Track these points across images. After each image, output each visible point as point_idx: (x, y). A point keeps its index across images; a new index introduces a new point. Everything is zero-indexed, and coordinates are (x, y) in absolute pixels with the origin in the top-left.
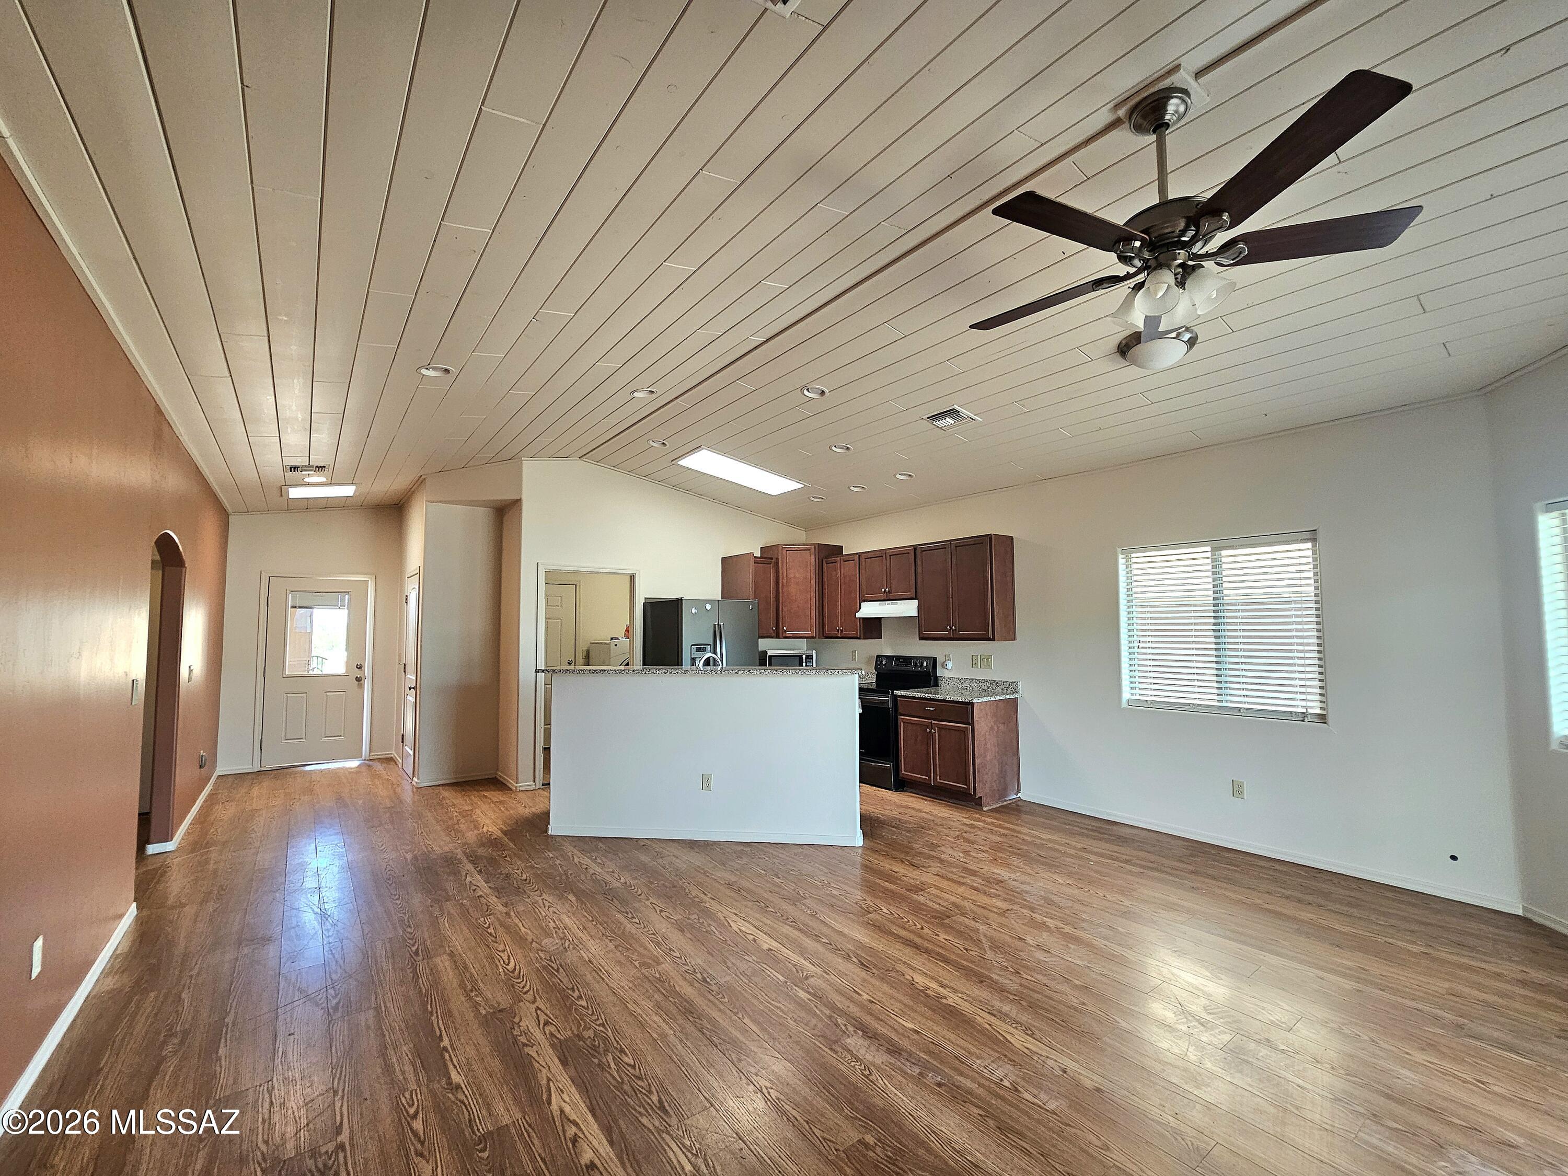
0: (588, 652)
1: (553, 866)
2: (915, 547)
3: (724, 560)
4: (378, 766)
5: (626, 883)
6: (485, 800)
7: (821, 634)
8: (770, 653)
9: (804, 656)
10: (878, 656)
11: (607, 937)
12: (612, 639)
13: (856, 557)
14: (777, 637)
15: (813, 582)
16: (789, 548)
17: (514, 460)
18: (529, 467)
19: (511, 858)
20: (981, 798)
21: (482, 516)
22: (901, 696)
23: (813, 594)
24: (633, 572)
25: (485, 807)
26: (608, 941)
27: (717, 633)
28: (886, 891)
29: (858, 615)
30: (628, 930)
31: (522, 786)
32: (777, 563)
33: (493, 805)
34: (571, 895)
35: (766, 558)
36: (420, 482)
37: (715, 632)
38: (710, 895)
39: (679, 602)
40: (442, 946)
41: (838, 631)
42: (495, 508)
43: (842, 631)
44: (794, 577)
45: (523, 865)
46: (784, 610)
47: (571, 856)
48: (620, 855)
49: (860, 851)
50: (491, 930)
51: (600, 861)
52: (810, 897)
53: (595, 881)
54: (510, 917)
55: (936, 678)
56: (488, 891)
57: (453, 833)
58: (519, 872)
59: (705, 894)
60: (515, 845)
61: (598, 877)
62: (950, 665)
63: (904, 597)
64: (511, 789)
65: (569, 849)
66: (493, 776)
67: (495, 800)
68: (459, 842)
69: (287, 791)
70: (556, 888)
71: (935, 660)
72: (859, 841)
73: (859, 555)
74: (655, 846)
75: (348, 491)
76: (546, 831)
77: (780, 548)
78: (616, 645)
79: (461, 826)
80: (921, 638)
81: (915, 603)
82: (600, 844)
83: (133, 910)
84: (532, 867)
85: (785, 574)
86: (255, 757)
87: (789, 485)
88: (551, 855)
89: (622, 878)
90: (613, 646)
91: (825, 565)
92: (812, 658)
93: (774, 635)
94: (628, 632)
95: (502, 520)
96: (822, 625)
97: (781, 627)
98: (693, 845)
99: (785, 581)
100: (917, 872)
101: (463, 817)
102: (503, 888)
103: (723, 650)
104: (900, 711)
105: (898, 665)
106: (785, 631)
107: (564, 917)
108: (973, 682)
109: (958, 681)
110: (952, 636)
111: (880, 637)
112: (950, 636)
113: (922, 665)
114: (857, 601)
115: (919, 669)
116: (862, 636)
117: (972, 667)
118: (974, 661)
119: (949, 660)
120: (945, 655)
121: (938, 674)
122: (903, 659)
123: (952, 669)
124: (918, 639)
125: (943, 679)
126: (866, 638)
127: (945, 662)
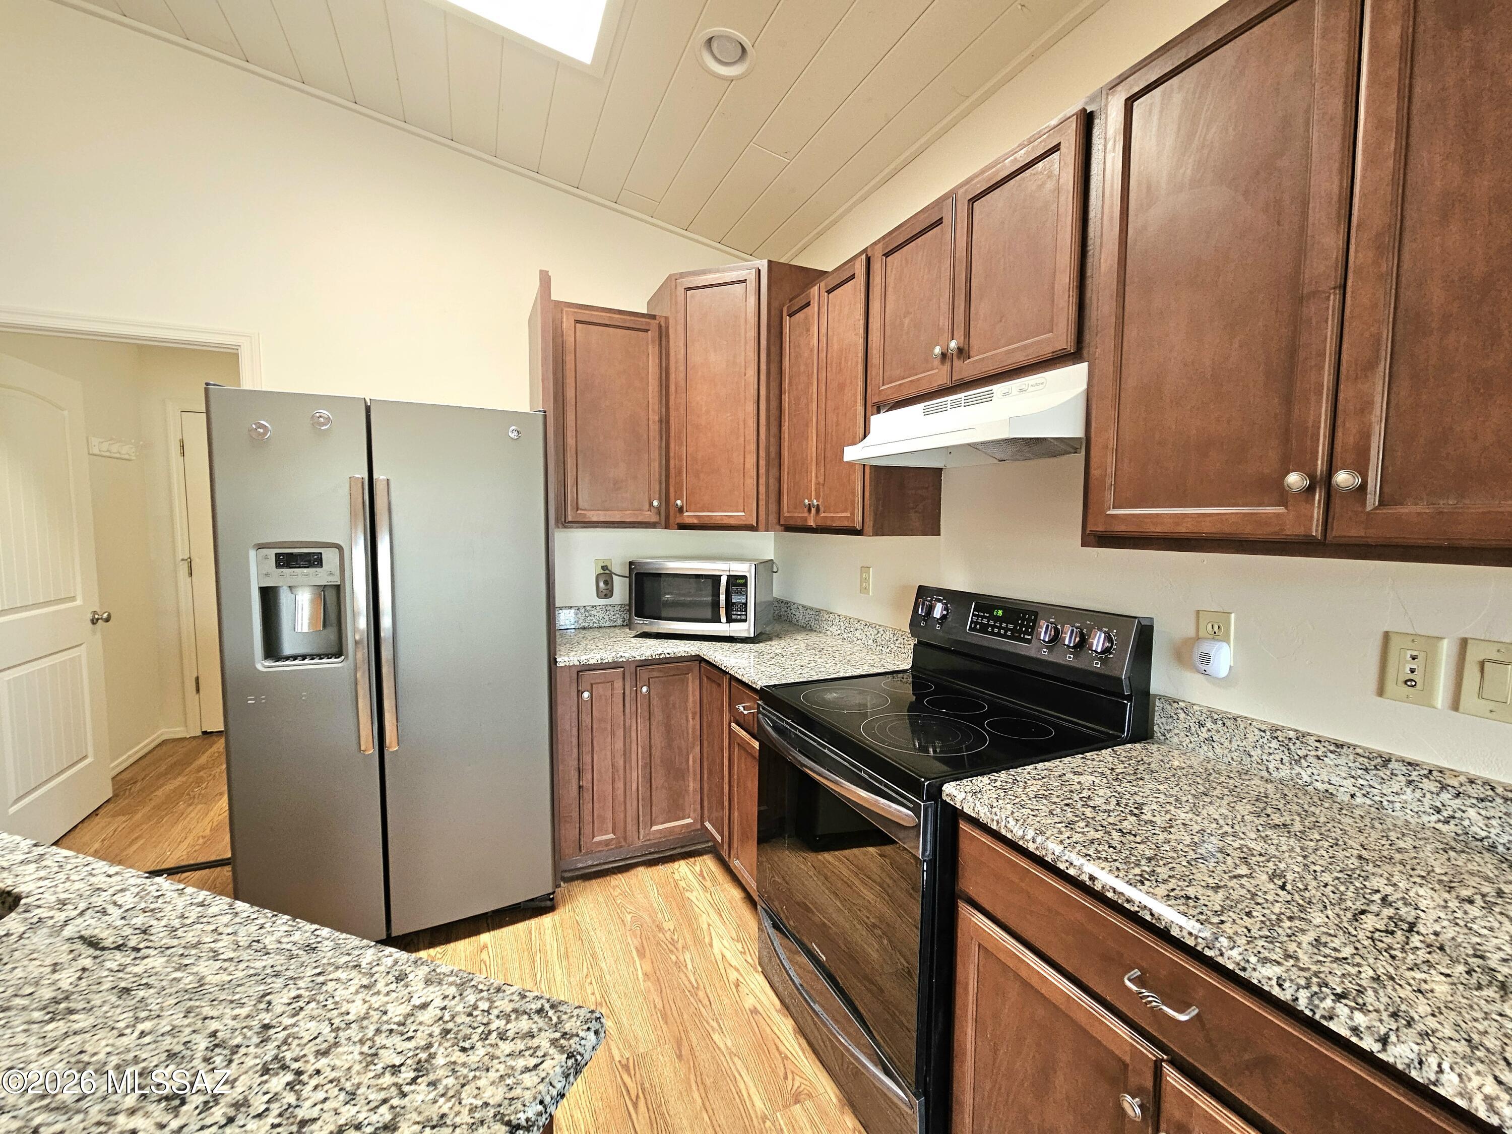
7: (773, 518)
9: (724, 578)
10: (922, 591)
14: (666, 524)
15: (752, 373)
23: (751, 409)
29: (862, 455)
32: (666, 330)
41: (809, 508)
43: (817, 510)
44: (706, 362)
46: (680, 452)
55: (1146, 705)
62: (1222, 657)
71: (1145, 633)
73: (869, 252)
77: (673, 284)
80: (1089, 538)
85: (681, 356)
91: (787, 326)
92: (745, 585)
93: (654, 519)
96: (775, 489)
105: (983, 629)
106: (681, 510)
108: (1384, 773)
109: (1274, 744)
110: (1316, 530)
111: (935, 530)
112: (1292, 530)
113: (1083, 643)
114: (860, 409)
115: (1070, 658)
116: (869, 524)
117: (1381, 692)
118: (1400, 666)
119: (1219, 634)
120: (1198, 612)
121: (1156, 687)
122: (1005, 610)
123: (1227, 682)
124: (1079, 541)
125: (1182, 715)
126: (880, 531)
127: (1198, 638)
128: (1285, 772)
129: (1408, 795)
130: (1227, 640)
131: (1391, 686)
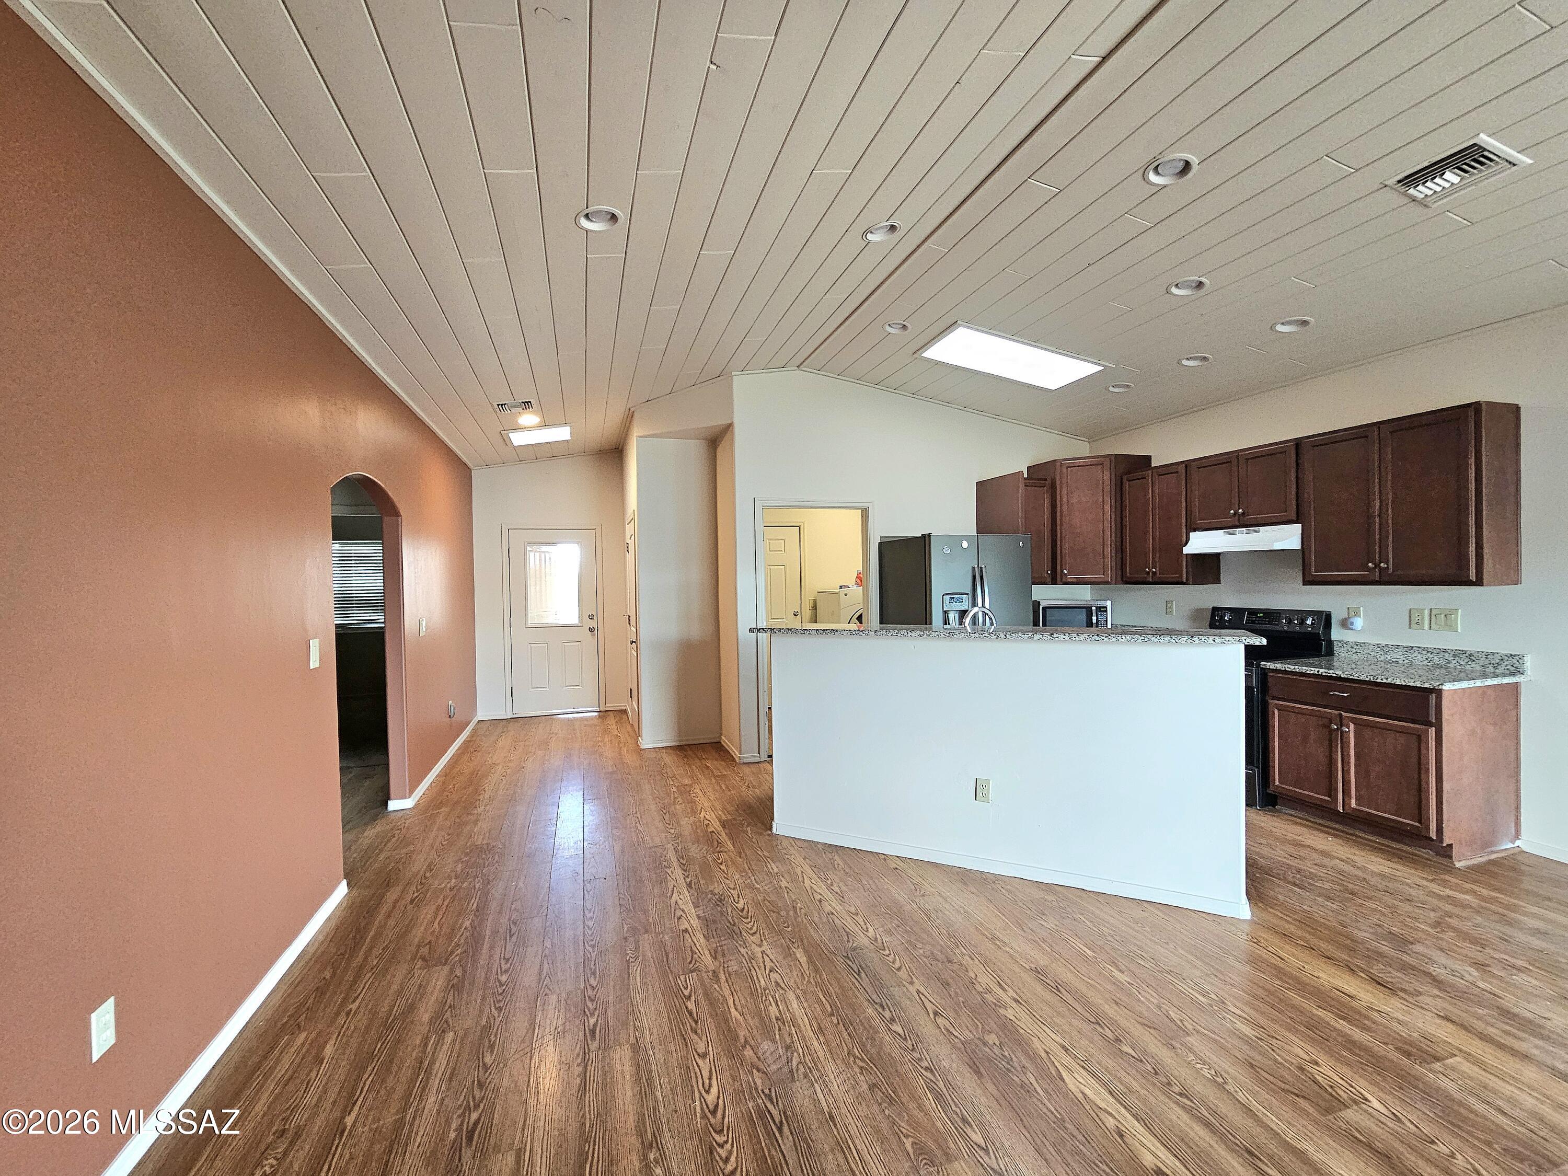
0: (815, 602)
1: (777, 890)
2: (1298, 444)
3: (979, 484)
4: (611, 721)
5: (876, 939)
6: (706, 772)
7: (1119, 579)
8: (1043, 604)
9: (1094, 608)
10: (1215, 610)
11: (855, 1057)
12: (841, 587)
13: (1182, 469)
14: (1054, 582)
15: (1108, 507)
16: (1072, 464)
17: (723, 376)
18: (741, 383)
19: (727, 866)
20: (1450, 846)
21: (695, 449)
22: (1276, 671)
23: (1107, 525)
24: (865, 505)
25: (704, 782)
26: (857, 1070)
27: (977, 578)
28: (1350, 1044)
29: (1187, 550)
30: (887, 1049)
31: (747, 757)
32: (1053, 486)
33: (714, 780)
34: (800, 950)
35: (1035, 479)
36: (629, 417)
37: (974, 577)
38: (1011, 993)
39: (925, 540)
40: (625, 1024)
41: (1148, 573)
42: (706, 439)
43: (1154, 573)
44: (1080, 502)
45: (741, 881)
46: (1066, 546)
47: (799, 873)
48: (864, 882)
49: (1246, 928)
50: (691, 1005)
51: (837, 889)
52: (1198, 1032)
53: (834, 929)
54: (718, 981)
55: (1330, 644)
56: (695, 923)
57: (667, 817)
58: (735, 893)
59: (1003, 989)
60: (734, 845)
61: (836, 921)
62: (1359, 623)
63: (1274, 520)
64: (734, 760)
65: (797, 858)
66: (717, 740)
67: (716, 773)
68: (672, 831)
69: (527, 743)
70: (780, 933)
71: (1328, 617)
72: (1243, 910)
73: (1187, 464)
74: (910, 872)
75: (562, 434)
76: (771, 828)
77: (1058, 464)
78: (846, 595)
79: (678, 807)
80: (1306, 582)
81: (1297, 528)
82: (837, 859)
83: (342, 889)
84: (751, 887)
85: (1065, 499)
86: (508, 703)
87: (1081, 369)
88: (776, 870)
89: (870, 929)
90: (842, 595)
91: (1127, 485)
92: (1106, 611)
93: (1049, 580)
94: (860, 580)
95: (715, 453)
96: (1121, 565)
97: (1058, 567)
98: (964, 877)
99: (1065, 512)
100: (1395, 1002)
101: (681, 794)
102: (714, 922)
103: (986, 599)
104: (1273, 691)
105: (1253, 622)
106: (1066, 575)
107: (791, 996)
108: (1412, 651)
109: (1379, 649)
110: (1377, 578)
111: (1218, 582)
112: (1372, 578)
113: (1302, 622)
114: (1184, 531)
115: (1298, 628)
116: (1191, 580)
117: (1410, 627)
118: (1415, 619)
119: (1357, 615)
120: (1348, 608)
121: (1333, 638)
122: (1264, 613)
123: (1362, 631)
124: (1301, 583)
125: (1345, 645)
126: (1195, 583)
127: (1349, 618)
128: (1382, 658)
129: (1419, 656)
130: (1359, 616)
131: (1413, 626)
